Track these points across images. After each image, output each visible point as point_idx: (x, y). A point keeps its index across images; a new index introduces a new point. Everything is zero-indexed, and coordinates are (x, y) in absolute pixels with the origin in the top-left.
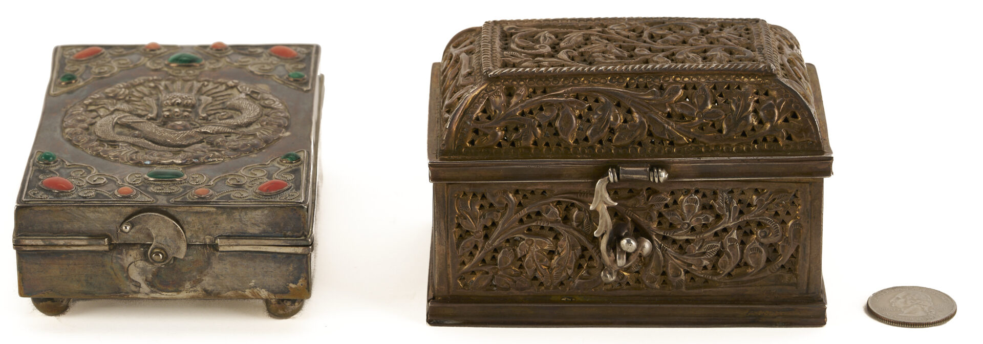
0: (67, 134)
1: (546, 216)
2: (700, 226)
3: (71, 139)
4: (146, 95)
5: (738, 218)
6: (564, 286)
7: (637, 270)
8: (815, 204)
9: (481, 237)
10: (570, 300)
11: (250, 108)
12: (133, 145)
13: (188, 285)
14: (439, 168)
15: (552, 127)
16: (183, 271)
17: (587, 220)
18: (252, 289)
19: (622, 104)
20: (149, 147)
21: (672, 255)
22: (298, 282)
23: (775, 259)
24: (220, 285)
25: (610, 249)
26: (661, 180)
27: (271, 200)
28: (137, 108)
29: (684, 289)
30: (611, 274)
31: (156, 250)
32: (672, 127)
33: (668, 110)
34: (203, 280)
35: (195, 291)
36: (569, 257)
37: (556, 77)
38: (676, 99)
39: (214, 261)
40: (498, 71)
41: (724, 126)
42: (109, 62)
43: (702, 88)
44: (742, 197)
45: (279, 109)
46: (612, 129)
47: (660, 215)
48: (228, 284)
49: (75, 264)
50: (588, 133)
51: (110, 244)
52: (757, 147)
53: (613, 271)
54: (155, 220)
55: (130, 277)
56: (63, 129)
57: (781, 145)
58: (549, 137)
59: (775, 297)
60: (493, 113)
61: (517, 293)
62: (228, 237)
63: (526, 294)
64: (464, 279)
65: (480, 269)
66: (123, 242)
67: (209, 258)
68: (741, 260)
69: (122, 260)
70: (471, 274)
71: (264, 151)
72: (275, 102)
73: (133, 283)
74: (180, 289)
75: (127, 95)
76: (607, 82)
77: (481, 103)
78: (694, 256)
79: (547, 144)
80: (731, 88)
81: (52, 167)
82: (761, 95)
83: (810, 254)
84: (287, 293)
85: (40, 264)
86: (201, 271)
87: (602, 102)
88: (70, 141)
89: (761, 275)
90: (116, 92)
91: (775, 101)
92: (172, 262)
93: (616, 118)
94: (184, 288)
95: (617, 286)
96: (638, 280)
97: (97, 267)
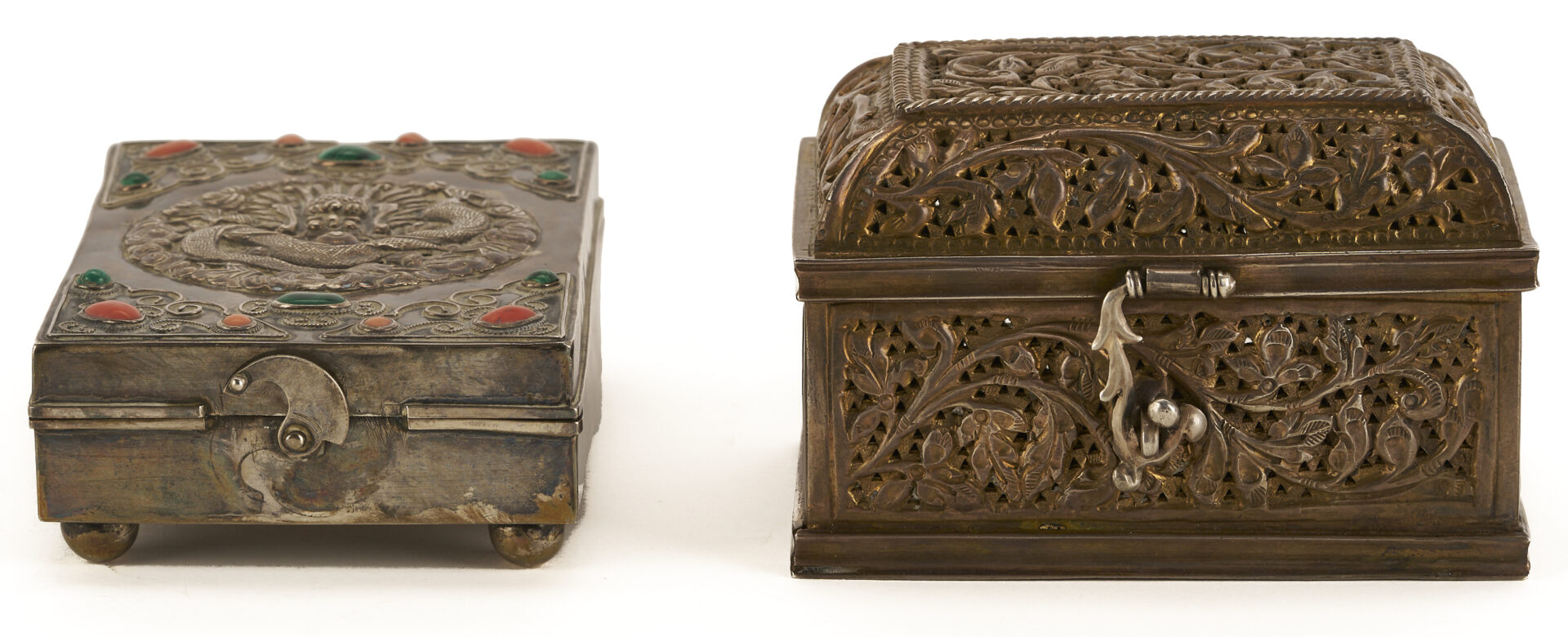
0: (131, 253)
1: (1011, 366)
2: (1295, 387)
3: (138, 258)
4: (275, 202)
5: (1365, 371)
6: (1043, 502)
7: (1178, 470)
8: (1506, 342)
9: (891, 408)
10: (1056, 528)
11: (467, 215)
12: (252, 265)
13: (350, 497)
14: (813, 273)
15: (1022, 198)
16: (342, 469)
17: (1087, 375)
18: (469, 504)
19: (1151, 158)
20: (281, 268)
21: (1243, 441)
22: (554, 491)
23: (1435, 450)
24: (410, 498)
25: (1130, 426)
26: (1224, 292)
27: (504, 335)
28: (260, 219)
29: (1265, 507)
30: (1131, 474)
31: (292, 429)
32: (1243, 199)
33: (1235, 168)
34: (378, 487)
35: (363, 509)
36: (1054, 446)
37: (1028, 111)
38: (1250, 149)
39: (399, 449)
40: (922, 103)
41: (1338, 196)
42: (211, 161)
43: (1296, 131)
44: (1372, 331)
45: (521, 218)
46: (1133, 203)
47: (1222, 365)
48: (424, 494)
49: (143, 458)
50: (1088, 210)
51: (208, 417)
52: (1399, 234)
53: (1136, 469)
54: (290, 368)
55: (243, 481)
56: (124, 248)
57: (1443, 231)
58: (1016, 217)
59: (1434, 524)
60: (914, 175)
61: (958, 515)
62: (426, 403)
63: (975, 518)
64: (860, 488)
65: (889, 468)
66: (231, 413)
67: (390, 445)
68: (1371, 451)
69: (230, 448)
70: (873, 480)
71: (492, 274)
72: (512, 209)
73: (250, 494)
74: (336, 504)
75: (242, 203)
76: (1121, 120)
77: (892, 157)
78: (1284, 442)
79: (1013, 232)
80: (1351, 129)
81: (102, 294)
82: (1406, 143)
83: (1499, 439)
84: (533, 512)
85: (79, 456)
86: (375, 471)
87: (1113, 155)
88: (136, 262)
89: (1409, 481)
90: (222, 199)
91: (1430, 152)
92: (321, 452)
93: (1139, 184)
94: (343, 502)
95: (1141, 501)
96: (1181, 490)
97: (183, 462)
